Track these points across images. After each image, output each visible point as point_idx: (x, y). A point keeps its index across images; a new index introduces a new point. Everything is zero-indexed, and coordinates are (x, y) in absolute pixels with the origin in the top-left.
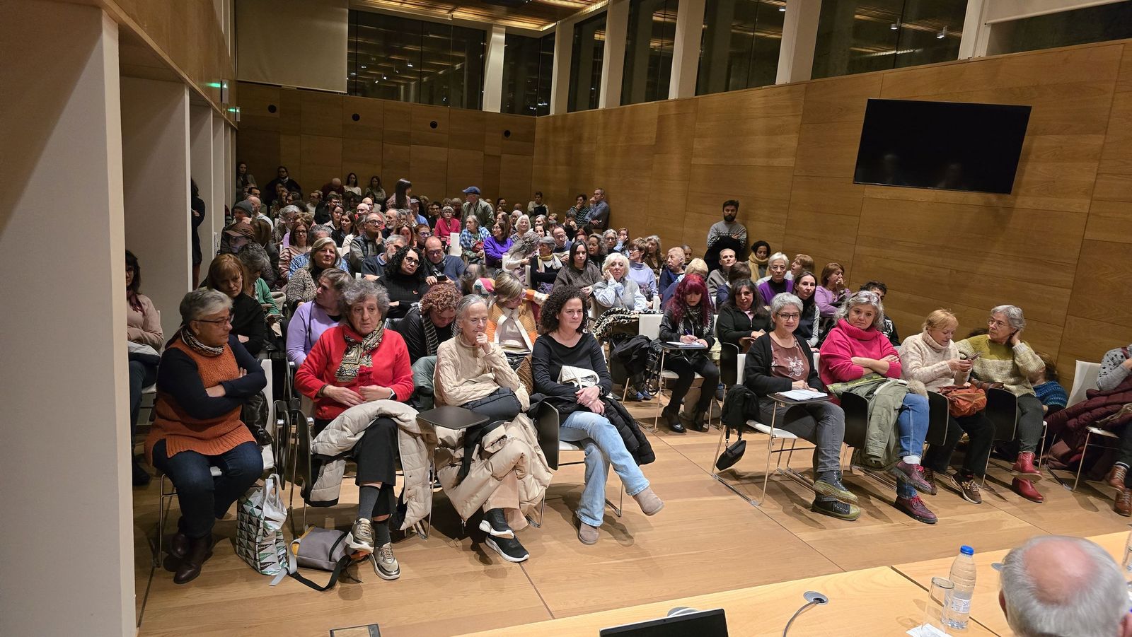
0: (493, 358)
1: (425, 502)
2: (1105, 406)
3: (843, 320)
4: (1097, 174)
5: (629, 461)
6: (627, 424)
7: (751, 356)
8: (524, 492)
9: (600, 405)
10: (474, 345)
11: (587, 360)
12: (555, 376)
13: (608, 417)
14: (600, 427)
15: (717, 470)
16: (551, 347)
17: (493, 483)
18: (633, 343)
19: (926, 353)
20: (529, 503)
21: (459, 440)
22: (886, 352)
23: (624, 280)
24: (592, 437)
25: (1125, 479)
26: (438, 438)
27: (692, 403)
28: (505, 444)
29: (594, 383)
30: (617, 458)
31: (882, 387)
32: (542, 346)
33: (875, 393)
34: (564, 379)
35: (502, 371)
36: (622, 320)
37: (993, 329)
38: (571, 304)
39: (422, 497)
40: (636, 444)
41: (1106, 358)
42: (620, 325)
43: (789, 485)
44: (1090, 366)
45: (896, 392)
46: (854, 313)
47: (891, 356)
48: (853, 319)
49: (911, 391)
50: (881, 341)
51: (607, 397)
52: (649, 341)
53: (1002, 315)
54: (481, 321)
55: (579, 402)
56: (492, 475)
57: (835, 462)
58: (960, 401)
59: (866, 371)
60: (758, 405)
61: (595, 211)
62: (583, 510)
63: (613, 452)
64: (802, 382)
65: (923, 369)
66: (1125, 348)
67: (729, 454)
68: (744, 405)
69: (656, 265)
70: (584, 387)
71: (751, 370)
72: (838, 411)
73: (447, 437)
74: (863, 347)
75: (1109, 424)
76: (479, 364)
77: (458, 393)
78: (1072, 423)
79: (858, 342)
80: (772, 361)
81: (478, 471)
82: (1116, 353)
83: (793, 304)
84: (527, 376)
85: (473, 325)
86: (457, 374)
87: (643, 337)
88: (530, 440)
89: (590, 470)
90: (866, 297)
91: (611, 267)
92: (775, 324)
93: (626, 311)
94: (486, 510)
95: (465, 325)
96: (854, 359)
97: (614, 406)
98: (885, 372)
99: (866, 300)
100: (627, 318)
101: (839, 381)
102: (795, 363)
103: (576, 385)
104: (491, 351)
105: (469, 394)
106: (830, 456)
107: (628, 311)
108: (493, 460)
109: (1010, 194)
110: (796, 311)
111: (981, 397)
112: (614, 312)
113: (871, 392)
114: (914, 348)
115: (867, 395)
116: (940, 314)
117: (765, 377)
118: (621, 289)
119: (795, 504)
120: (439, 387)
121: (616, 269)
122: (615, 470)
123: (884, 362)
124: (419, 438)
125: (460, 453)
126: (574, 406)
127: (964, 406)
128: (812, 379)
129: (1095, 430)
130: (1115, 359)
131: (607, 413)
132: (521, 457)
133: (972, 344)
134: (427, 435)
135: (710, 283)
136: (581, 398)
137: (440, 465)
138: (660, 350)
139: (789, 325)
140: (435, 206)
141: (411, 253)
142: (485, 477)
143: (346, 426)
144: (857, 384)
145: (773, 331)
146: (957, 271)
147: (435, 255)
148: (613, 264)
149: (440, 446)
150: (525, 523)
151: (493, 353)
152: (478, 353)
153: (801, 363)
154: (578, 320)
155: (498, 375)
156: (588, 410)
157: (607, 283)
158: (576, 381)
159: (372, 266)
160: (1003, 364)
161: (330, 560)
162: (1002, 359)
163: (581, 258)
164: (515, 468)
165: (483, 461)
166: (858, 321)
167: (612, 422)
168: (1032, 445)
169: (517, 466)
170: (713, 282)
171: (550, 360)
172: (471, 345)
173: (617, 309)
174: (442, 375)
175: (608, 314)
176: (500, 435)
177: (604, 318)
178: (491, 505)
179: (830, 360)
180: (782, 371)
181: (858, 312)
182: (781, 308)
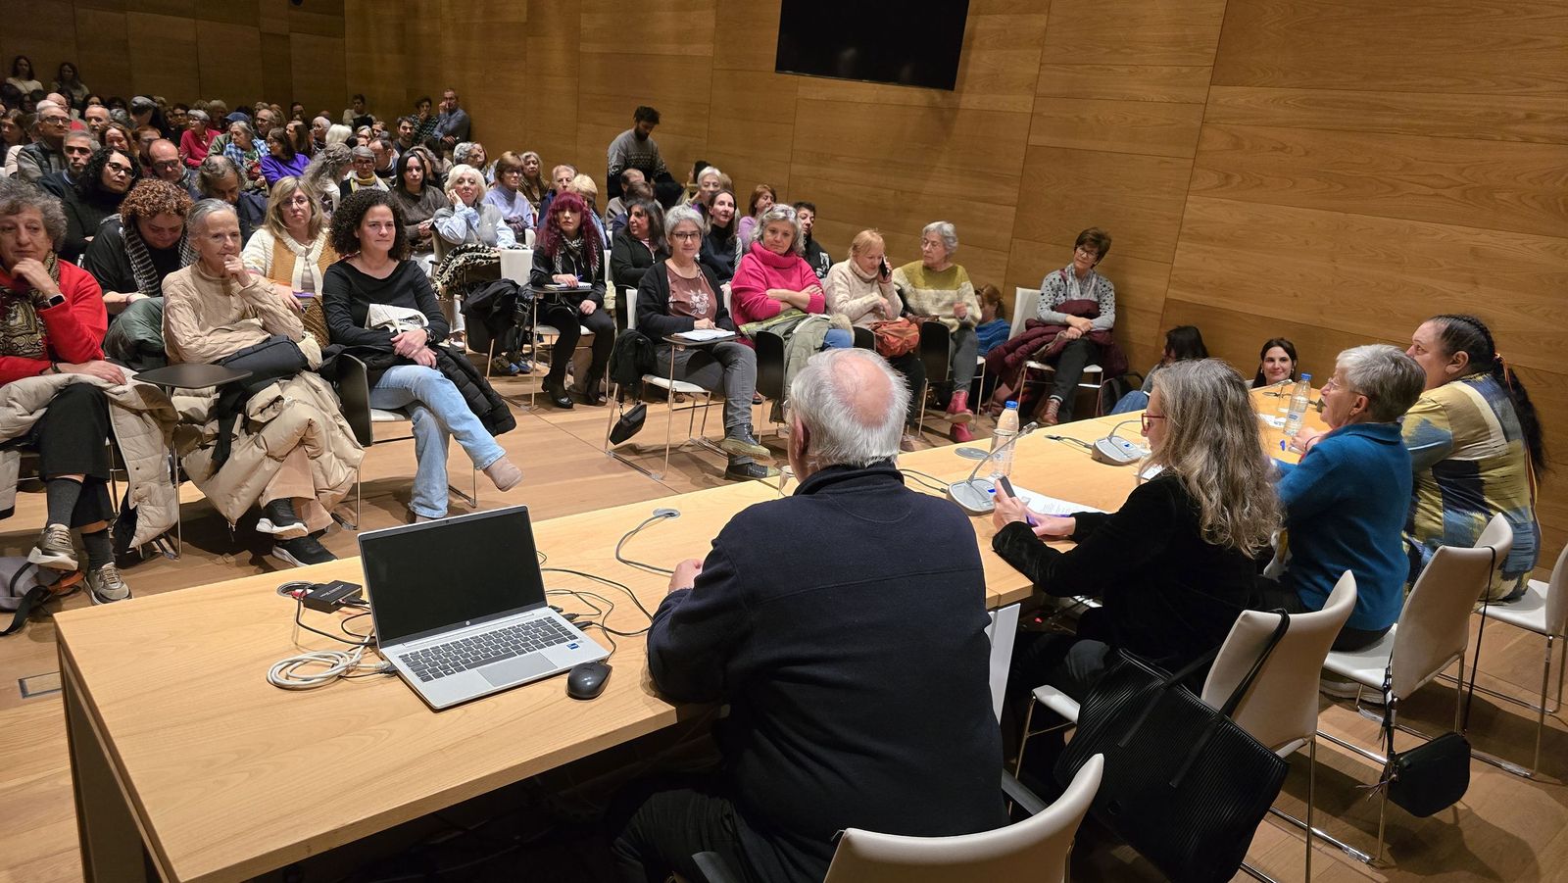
0: (254, 292)
1: (166, 505)
2: (1041, 335)
3: (757, 244)
4: (1041, 64)
5: (476, 426)
6: (471, 380)
7: (644, 291)
8: (322, 477)
9: (429, 355)
10: (223, 277)
11: (410, 295)
12: (361, 319)
13: (442, 371)
14: (429, 382)
15: (611, 445)
16: (349, 277)
17: (269, 465)
18: (493, 289)
19: (853, 284)
20: (332, 492)
21: (210, 410)
22: (806, 283)
23: (479, 205)
24: (419, 397)
25: (1058, 414)
26: (178, 410)
27: (583, 371)
28: (282, 409)
29: (419, 326)
30: (458, 422)
31: (802, 324)
32: (336, 278)
33: (794, 332)
34: (374, 323)
35: (271, 312)
36: (478, 261)
37: (928, 252)
38: (375, 214)
39: (160, 499)
40: (485, 404)
41: (1045, 283)
42: (476, 268)
43: (702, 455)
44: (1031, 293)
45: (816, 328)
46: (769, 234)
47: (813, 286)
48: (768, 241)
49: (834, 327)
50: (801, 268)
51: (441, 344)
52: (517, 287)
53: (935, 234)
54: (228, 237)
55: (397, 351)
56: (267, 454)
57: (745, 413)
58: (889, 337)
59: (783, 306)
60: (654, 354)
61: (448, 122)
62: (418, 499)
63: (451, 415)
64: (707, 320)
65: (851, 302)
66: (1063, 270)
67: (625, 422)
68: (636, 354)
69: (538, 197)
70: (403, 331)
71: (643, 309)
72: (748, 354)
73: (191, 409)
74: (780, 277)
75: (1045, 355)
76: (235, 305)
77: (202, 346)
78: (1009, 358)
79: (774, 271)
80: (670, 296)
81: (244, 452)
82: (1053, 277)
83: (691, 219)
84: (318, 324)
85: (216, 245)
86: (199, 320)
87: (506, 281)
88: (325, 406)
89: (421, 444)
90: (783, 211)
91: (458, 186)
92: (671, 248)
93: (484, 248)
94: (264, 503)
95: (204, 245)
96: (770, 292)
97: (451, 357)
98: (805, 306)
99: (782, 215)
100: (485, 258)
101: (753, 320)
102: (698, 298)
103: (392, 330)
104: (251, 283)
105: (220, 347)
106: (740, 407)
107: (487, 247)
108: (266, 433)
109: (952, 89)
110: (695, 229)
111: (914, 332)
112: (466, 250)
113: (789, 331)
114: (841, 278)
115: (785, 334)
116: (867, 235)
117: (662, 316)
118: (476, 217)
119: (706, 474)
120: (171, 338)
121: (466, 189)
122: (456, 439)
123: (804, 295)
124: (145, 415)
125: (213, 427)
126: (390, 358)
127: (894, 343)
128: (719, 318)
129: (1032, 364)
130: (1054, 283)
131: (440, 365)
132: (309, 425)
133: (906, 272)
134: (160, 410)
135: (610, 216)
136: (399, 345)
137: (185, 450)
138: (531, 298)
139: (687, 248)
140: (179, 111)
141: (117, 157)
142: (257, 458)
143: (14, 399)
144: (775, 322)
145: (670, 257)
146: (902, 192)
147: (169, 169)
148: (461, 181)
149: (181, 423)
150: (329, 520)
151: (255, 285)
152: (231, 289)
153: (705, 297)
154: (387, 238)
155: (267, 319)
156: (413, 362)
157: (453, 209)
158: (392, 324)
159: (54, 187)
160: (938, 295)
161: (12, 595)
162: (938, 289)
163: (415, 176)
164: (302, 442)
165: (251, 437)
166: (774, 243)
167: (448, 376)
168: (965, 383)
169: (305, 439)
170: (612, 214)
171: (350, 297)
172: (220, 277)
173: (470, 246)
174: (172, 320)
175: (457, 254)
176: (273, 396)
177: (452, 259)
178: (271, 496)
179: (741, 295)
180: (683, 308)
181: (774, 231)
182: (676, 226)
